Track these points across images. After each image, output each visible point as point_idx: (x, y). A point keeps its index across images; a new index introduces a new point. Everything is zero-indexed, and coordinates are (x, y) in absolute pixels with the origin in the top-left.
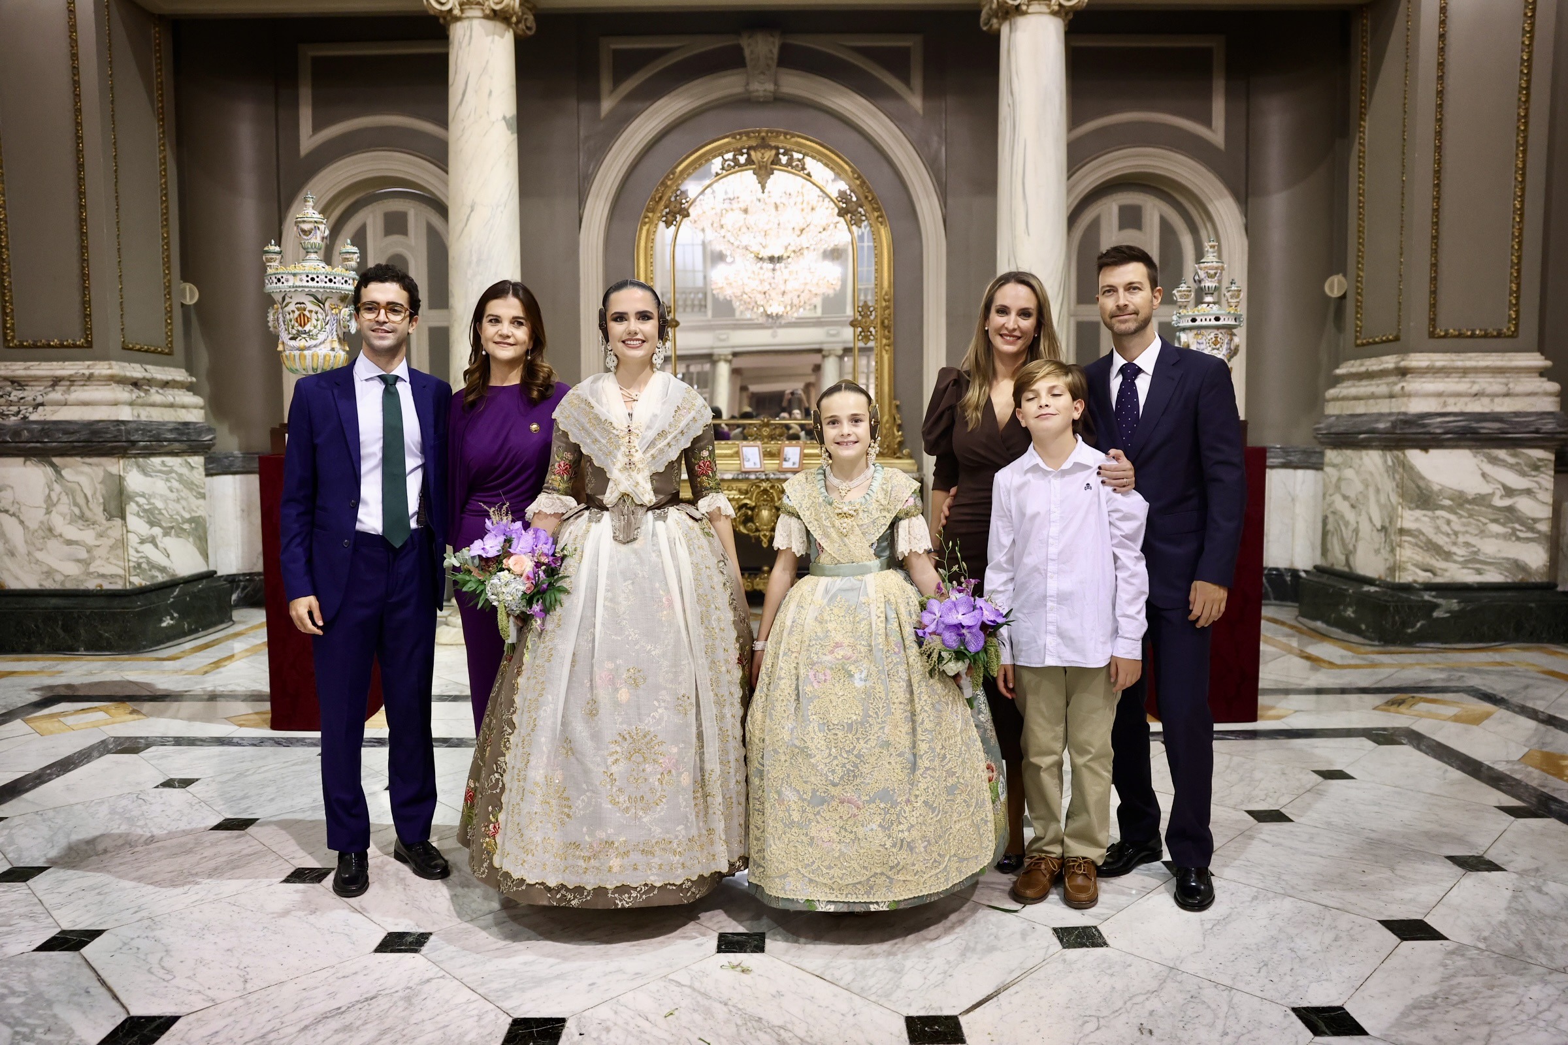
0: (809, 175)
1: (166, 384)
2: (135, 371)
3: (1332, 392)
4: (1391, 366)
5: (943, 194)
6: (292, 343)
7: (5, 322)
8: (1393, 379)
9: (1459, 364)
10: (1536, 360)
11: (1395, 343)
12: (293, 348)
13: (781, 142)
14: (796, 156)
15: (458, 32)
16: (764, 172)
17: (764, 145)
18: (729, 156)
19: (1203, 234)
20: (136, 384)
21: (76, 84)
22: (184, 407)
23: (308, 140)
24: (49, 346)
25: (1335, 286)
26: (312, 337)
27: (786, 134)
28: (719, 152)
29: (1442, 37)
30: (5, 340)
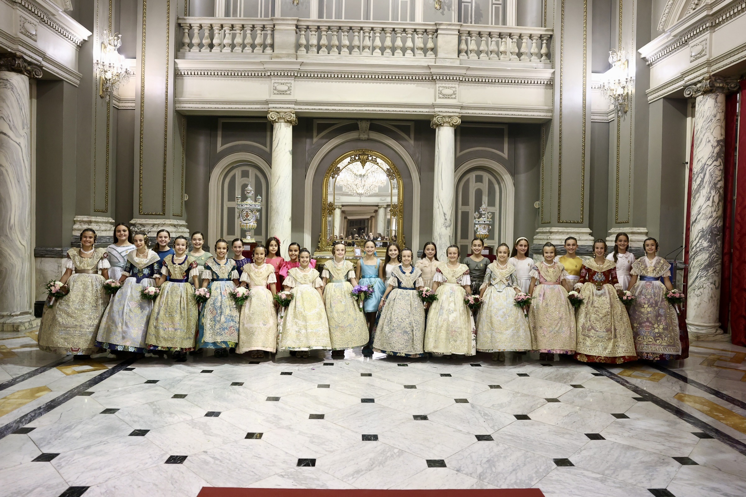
0: (378, 163)
1: (181, 226)
2: (175, 222)
3: (535, 237)
4: (548, 230)
5: (420, 173)
6: (244, 222)
7: (140, 207)
8: (549, 234)
9: (566, 231)
10: (588, 230)
11: (548, 224)
12: (244, 223)
13: (369, 153)
14: (374, 157)
15: (276, 126)
16: (363, 163)
17: (364, 154)
18: (353, 157)
19: (502, 185)
20: (175, 226)
21: (166, 139)
22: (185, 232)
23: (220, 148)
24: (152, 214)
25: (537, 205)
26: (249, 220)
27: (371, 151)
28: (350, 156)
29: (560, 138)
30: (140, 212)
